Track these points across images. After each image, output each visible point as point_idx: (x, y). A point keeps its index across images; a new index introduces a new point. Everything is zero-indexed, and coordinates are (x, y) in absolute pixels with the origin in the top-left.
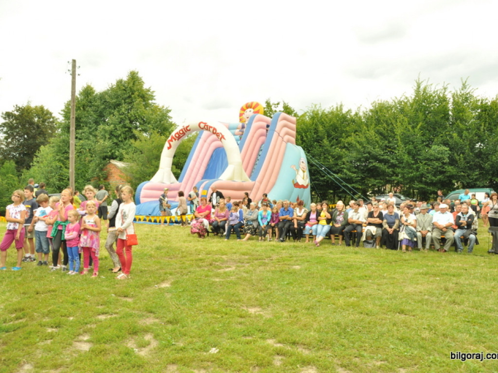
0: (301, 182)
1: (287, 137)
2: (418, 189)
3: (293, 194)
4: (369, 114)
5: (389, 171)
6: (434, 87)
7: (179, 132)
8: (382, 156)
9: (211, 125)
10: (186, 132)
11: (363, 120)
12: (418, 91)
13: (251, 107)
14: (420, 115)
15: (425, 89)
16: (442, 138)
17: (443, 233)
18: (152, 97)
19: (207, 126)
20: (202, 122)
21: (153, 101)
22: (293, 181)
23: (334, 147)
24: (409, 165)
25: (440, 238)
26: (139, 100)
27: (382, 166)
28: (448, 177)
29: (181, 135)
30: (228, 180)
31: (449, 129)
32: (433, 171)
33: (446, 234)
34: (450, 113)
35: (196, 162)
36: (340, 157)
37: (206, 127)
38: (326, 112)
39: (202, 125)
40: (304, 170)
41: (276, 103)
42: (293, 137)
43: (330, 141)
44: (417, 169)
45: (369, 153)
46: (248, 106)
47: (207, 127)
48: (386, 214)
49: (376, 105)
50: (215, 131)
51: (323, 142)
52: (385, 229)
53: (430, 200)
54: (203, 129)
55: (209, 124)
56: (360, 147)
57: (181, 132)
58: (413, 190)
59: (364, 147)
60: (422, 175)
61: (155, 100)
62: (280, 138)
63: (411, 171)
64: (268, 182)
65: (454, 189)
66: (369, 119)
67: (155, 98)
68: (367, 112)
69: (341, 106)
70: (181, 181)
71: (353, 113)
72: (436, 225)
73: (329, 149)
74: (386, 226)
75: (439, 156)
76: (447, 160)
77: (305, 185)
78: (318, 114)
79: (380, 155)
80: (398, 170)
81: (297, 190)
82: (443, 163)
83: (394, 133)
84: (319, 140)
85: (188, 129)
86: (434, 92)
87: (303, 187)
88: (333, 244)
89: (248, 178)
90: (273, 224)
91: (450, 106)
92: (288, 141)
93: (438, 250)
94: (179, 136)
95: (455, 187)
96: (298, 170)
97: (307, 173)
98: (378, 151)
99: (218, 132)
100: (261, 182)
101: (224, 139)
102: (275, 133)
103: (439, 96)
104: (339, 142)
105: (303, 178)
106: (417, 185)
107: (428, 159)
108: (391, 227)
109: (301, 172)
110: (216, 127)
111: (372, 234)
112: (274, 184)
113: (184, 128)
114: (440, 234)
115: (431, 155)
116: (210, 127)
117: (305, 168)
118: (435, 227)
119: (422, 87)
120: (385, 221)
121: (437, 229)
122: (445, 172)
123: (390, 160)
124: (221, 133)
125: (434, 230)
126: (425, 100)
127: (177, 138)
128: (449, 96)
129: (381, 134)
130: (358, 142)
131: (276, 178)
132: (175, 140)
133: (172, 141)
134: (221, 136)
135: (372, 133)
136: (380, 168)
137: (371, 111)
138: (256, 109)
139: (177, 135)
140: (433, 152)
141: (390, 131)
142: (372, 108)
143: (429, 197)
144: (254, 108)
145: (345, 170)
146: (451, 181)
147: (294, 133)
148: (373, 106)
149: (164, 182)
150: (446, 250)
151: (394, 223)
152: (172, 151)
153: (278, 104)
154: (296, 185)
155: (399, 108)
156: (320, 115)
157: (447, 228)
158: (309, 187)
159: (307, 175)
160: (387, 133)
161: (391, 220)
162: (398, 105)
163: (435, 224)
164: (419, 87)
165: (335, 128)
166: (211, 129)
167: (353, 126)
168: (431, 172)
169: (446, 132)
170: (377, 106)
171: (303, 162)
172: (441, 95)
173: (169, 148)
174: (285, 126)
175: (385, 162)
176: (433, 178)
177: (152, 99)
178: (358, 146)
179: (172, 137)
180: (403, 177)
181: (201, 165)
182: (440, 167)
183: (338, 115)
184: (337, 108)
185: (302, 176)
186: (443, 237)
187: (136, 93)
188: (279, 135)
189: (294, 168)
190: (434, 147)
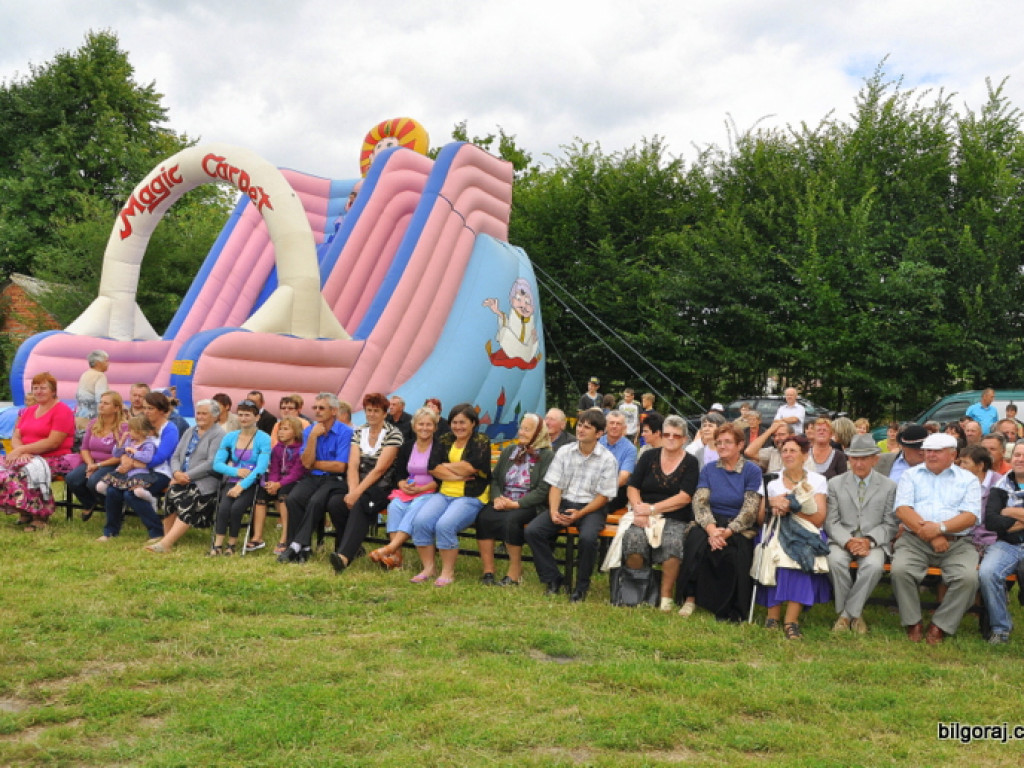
0: (512, 349)
1: (478, 216)
2: (850, 384)
3: (486, 382)
4: (729, 172)
5: (776, 329)
6: (916, 101)
7: (152, 185)
8: (758, 287)
9: (234, 165)
10: (171, 186)
11: (715, 190)
12: (866, 113)
13: (392, 135)
14: (868, 174)
15: (889, 106)
16: (928, 242)
17: (936, 558)
18: (159, 114)
19: (225, 166)
20: (211, 156)
21: (162, 124)
22: (488, 345)
23: (627, 260)
24: (832, 315)
25: (921, 575)
26: (110, 116)
27: (756, 316)
28: (935, 353)
29: (159, 196)
30: (270, 330)
31: (947, 218)
32: (896, 333)
33: (950, 561)
34: (953, 179)
35: (222, 282)
36: (643, 288)
37: (221, 169)
38: (615, 163)
39: (212, 165)
40: (526, 315)
41: (483, 137)
42: (500, 217)
43: (619, 246)
44: (853, 327)
45: (724, 277)
46: (385, 131)
47: (225, 171)
48: (713, 465)
49: (748, 149)
50: (244, 183)
51: (599, 245)
52: (699, 526)
53: (883, 417)
54: (214, 175)
55: (231, 162)
56: (702, 261)
57: (157, 186)
58: (840, 386)
59: (711, 262)
60: (865, 346)
61: (165, 119)
62: (454, 218)
63: (832, 331)
64: (411, 343)
65: (952, 390)
66: (729, 186)
67: (166, 114)
68: (723, 164)
69: (656, 147)
70: (172, 337)
71: (687, 168)
72: (907, 524)
73: (614, 264)
74: (705, 517)
75: (918, 291)
76: (937, 305)
77: (527, 359)
78: (592, 169)
79: (752, 284)
80: (801, 328)
81: (499, 372)
82: (929, 314)
83: (793, 223)
84: (587, 236)
85: (176, 175)
86: (913, 116)
87: (518, 363)
88: (488, 578)
89: (339, 327)
90: (272, 486)
91: (953, 158)
92: (483, 228)
93: (910, 629)
94: (152, 197)
95: (955, 383)
96: (505, 316)
97: (535, 325)
98: (749, 273)
99: (252, 185)
100: (384, 345)
101: (269, 206)
102: (439, 200)
103: (925, 127)
104: (644, 248)
105: (523, 338)
106: (849, 370)
107: (883, 300)
108: (721, 522)
109: (514, 320)
110: (248, 172)
111: (649, 546)
112: (427, 353)
113: (164, 175)
114: (922, 558)
115: (896, 288)
116: (234, 170)
117: (529, 309)
118: (902, 527)
119: (882, 100)
120: (703, 493)
121: (914, 541)
122: (929, 339)
123: (777, 301)
124: (261, 190)
125: (900, 541)
126: (885, 135)
127: (147, 206)
128: (952, 128)
129: (760, 228)
130: (695, 248)
131: (437, 335)
132: (142, 209)
133: (133, 214)
134: (260, 197)
135: (734, 225)
136: (749, 320)
137: (736, 163)
138: (406, 139)
139: (146, 196)
140: (900, 281)
141: (786, 219)
142: (738, 154)
143: (882, 411)
144: (399, 138)
145: (655, 324)
146: (943, 367)
147: (506, 208)
148: (741, 150)
149: (111, 335)
150: (945, 628)
151: (738, 505)
152: (138, 245)
153: (489, 140)
154: (499, 358)
155: (812, 158)
156: (596, 172)
157: (950, 535)
158: (541, 366)
159: (534, 333)
160: (775, 222)
161: (727, 494)
162: (809, 151)
163: (902, 515)
164: (874, 99)
165: (632, 209)
166: (236, 177)
167: (685, 207)
168: (889, 337)
169: (940, 227)
170: (753, 151)
171: (523, 293)
172: (932, 126)
173: (125, 234)
174: (474, 183)
175: (766, 303)
176: (895, 353)
177: (156, 118)
178: (697, 260)
179: (134, 202)
180: (814, 349)
181: (239, 292)
182: (917, 323)
183: (643, 173)
184: (644, 153)
185: (519, 333)
186: (935, 571)
187: (104, 95)
188: (452, 209)
189: (494, 307)
190: (905, 265)
